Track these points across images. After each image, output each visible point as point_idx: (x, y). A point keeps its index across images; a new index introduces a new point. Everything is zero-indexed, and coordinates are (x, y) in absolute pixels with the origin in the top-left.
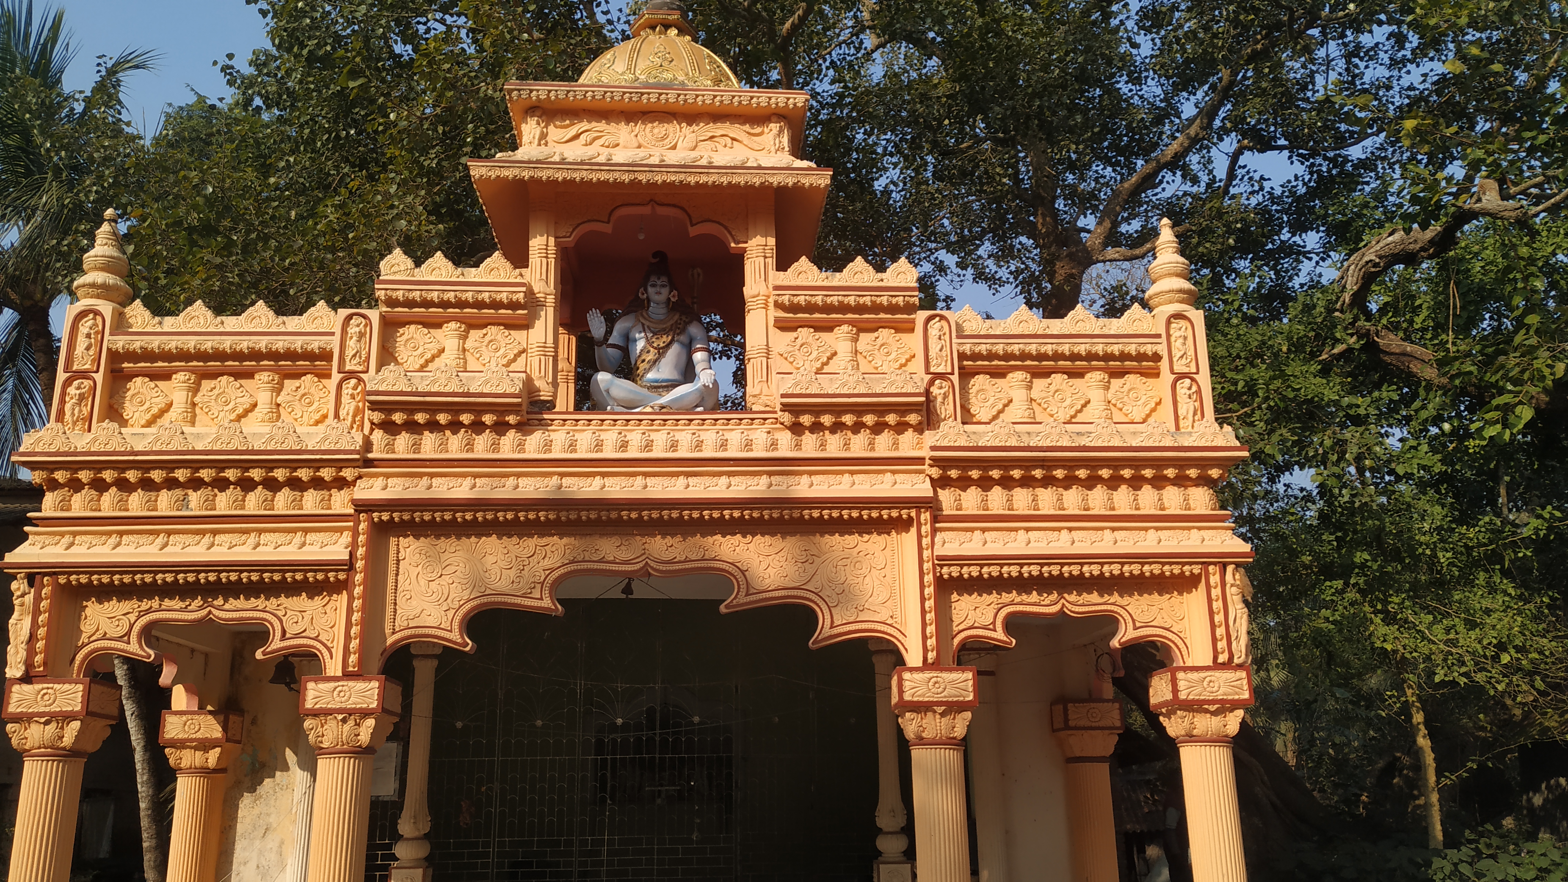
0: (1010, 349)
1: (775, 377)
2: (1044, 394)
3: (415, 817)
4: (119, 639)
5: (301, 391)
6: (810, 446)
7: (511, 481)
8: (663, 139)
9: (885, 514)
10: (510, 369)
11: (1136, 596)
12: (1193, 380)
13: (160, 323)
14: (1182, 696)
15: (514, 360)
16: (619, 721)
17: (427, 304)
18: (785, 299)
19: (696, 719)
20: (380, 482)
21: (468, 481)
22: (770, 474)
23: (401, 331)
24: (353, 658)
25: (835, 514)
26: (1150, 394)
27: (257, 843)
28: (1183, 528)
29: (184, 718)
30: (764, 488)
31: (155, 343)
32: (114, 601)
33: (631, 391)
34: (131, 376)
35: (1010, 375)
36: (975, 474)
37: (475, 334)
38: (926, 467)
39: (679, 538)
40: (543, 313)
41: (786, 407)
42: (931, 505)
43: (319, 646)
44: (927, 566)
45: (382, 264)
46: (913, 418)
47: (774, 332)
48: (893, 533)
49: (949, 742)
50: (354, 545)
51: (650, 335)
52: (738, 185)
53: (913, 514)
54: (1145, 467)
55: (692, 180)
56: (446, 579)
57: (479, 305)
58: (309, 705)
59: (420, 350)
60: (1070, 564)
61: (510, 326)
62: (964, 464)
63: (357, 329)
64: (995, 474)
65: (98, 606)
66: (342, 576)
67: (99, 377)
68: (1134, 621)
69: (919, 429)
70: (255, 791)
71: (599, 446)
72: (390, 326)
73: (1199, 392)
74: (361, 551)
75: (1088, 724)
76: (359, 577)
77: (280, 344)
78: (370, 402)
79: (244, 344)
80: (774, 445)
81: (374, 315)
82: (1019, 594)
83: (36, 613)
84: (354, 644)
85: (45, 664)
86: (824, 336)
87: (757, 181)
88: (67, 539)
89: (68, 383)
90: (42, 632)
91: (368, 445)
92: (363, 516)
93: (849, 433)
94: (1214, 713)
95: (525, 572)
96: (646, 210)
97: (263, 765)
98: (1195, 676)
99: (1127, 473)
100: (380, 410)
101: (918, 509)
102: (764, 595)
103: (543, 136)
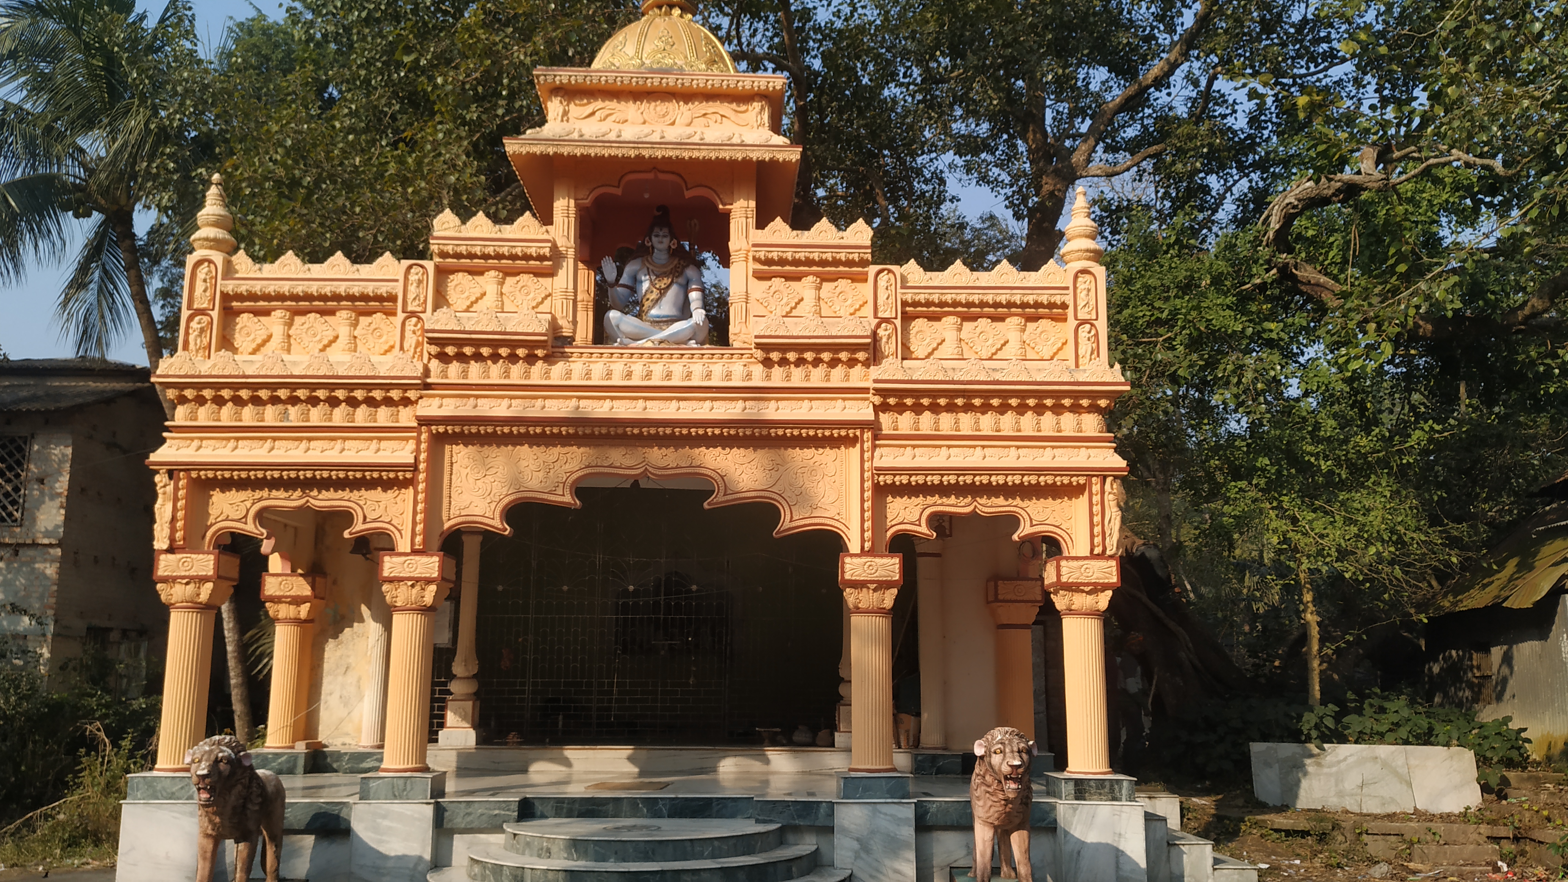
0: (944, 298)
1: (752, 319)
2: (971, 335)
3: (466, 661)
4: (238, 520)
5: (373, 326)
6: (777, 377)
7: (539, 403)
8: (664, 116)
9: (835, 433)
10: (539, 310)
11: (1034, 500)
12: (1092, 325)
13: (260, 269)
14: (1064, 579)
15: (542, 302)
16: (631, 588)
17: (471, 256)
18: (762, 255)
19: (694, 587)
20: (436, 401)
21: (506, 402)
22: (745, 399)
23: (451, 277)
24: (419, 539)
25: (796, 432)
26: (1058, 336)
27: (340, 678)
28: (1075, 447)
29: (280, 579)
30: (740, 411)
31: (257, 287)
32: (234, 491)
33: (636, 327)
34: (239, 312)
35: (944, 319)
36: (909, 401)
37: (510, 281)
38: (870, 395)
39: (672, 449)
40: (565, 264)
41: (759, 346)
42: (874, 427)
43: (392, 528)
44: (867, 475)
45: (435, 222)
46: (861, 356)
47: (753, 282)
48: (843, 448)
49: (880, 611)
50: (418, 451)
51: (653, 278)
52: (724, 160)
53: (858, 433)
54: (1047, 397)
55: (686, 155)
56: (490, 479)
57: (513, 257)
58: (386, 574)
59: (466, 294)
60: (981, 475)
61: (538, 274)
62: (900, 394)
63: (417, 277)
64: (925, 401)
65: (221, 495)
66: (409, 475)
67: (215, 314)
68: (1031, 519)
69: (867, 364)
70: (337, 637)
71: (609, 375)
72: (442, 273)
73: (1096, 335)
74: (423, 456)
75: (1014, 598)
76: (422, 476)
77: (356, 289)
78: (428, 338)
79: (328, 289)
80: (749, 376)
81: (429, 265)
82: (941, 497)
83: (176, 500)
84: (419, 528)
85: (184, 539)
86: (794, 284)
87: (739, 156)
88: (196, 443)
89: (190, 318)
90: (180, 514)
91: (427, 372)
92: (424, 428)
93: (810, 366)
94: (1089, 593)
95: (551, 474)
96: (651, 176)
97: (343, 617)
98: (1075, 564)
99: (1031, 402)
100: (436, 344)
101: (862, 429)
102: (738, 495)
103: (565, 113)
